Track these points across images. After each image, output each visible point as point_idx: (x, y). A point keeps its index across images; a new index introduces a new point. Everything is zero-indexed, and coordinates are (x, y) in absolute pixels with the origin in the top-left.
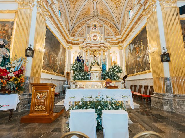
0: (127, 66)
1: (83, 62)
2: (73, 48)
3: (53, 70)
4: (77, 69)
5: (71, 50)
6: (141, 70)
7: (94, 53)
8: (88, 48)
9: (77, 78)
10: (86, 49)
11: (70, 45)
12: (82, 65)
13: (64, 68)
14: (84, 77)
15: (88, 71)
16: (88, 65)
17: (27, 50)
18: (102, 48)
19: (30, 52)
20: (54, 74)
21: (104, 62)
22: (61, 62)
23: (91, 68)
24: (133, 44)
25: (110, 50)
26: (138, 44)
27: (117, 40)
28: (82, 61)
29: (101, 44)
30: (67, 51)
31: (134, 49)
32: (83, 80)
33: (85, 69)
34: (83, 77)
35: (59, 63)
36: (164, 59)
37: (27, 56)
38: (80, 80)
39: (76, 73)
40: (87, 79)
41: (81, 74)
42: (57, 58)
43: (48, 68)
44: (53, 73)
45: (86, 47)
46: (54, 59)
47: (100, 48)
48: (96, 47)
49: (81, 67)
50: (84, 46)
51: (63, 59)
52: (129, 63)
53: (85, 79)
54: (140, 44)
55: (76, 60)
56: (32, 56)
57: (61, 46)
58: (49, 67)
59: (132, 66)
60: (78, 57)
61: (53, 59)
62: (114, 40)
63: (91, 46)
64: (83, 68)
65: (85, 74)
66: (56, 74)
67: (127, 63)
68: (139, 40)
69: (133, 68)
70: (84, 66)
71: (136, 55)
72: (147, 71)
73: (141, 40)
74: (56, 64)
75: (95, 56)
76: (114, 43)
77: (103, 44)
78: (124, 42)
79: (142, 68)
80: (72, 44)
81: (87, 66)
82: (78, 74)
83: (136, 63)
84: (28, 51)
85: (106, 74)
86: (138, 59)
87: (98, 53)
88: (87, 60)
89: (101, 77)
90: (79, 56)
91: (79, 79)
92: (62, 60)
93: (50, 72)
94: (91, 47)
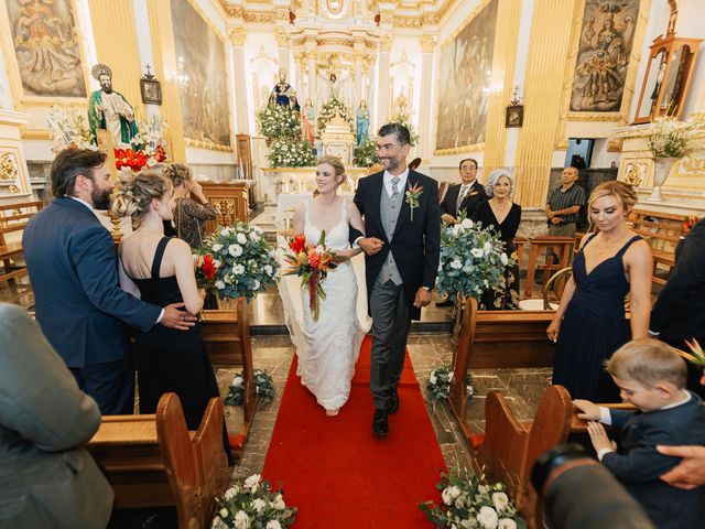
0: (441, 119)
1: (297, 107)
2: (250, 36)
3: (202, 133)
4: (278, 130)
5: (242, 45)
6: (470, 138)
7: (330, 62)
8: (311, 45)
9: (282, 162)
10: (301, 48)
11: (239, 21)
12: (293, 117)
13: (228, 122)
14: (304, 158)
15: (312, 138)
16: (313, 119)
17: (143, 82)
18: (359, 47)
19: (151, 89)
20: (207, 148)
21: (363, 109)
22: (218, 98)
23: (322, 127)
24: (463, 42)
25: (389, 50)
26: (475, 49)
27: (419, 6)
28: (292, 104)
29: (355, 34)
30: (229, 50)
31: (465, 64)
32: (299, 168)
33: (303, 133)
34: (299, 159)
35: (213, 104)
36: (511, 119)
37: (145, 101)
38: (291, 168)
39: (278, 145)
40: (310, 165)
41: (293, 150)
42: (206, 88)
43: (191, 129)
44: (204, 144)
45: (303, 41)
46: (200, 93)
47: (352, 46)
48: (339, 42)
49: (292, 126)
50: (293, 37)
51: (220, 89)
52: (446, 111)
53: (304, 164)
54: (479, 50)
55: (271, 98)
56: (159, 102)
57: (211, 35)
58: (191, 124)
59: (452, 124)
60: (277, 89)
61: (196, 95)
62: (406, 7)
63: (320, 37)
64: (297, 127)
65: (305, 149)
66: (212, 145)
67: (441, 107)
68: (480, 35)
69: (452, 129)
70: (300, 120)
71: (467, 86)
72: (479, 145)
73: (485, 39)
74: (206, 110)
75: (333, 78)
76: (407, 19)
77: (364, 34)
78: (442, 22)
79: (472, 133)
80: (245, 17)
81: (310, 122)
82: (285, 148)
83: (462, 115)
84: (147, 86)
85: (367, 149)
86: (468, 103)
87: (344, 62)
88: (309, 103)
89: (352, 158)
90: (282, 83)
91: (289, 164)
92: (219, 92)
93: (197, 142)
94: (319, 43)
